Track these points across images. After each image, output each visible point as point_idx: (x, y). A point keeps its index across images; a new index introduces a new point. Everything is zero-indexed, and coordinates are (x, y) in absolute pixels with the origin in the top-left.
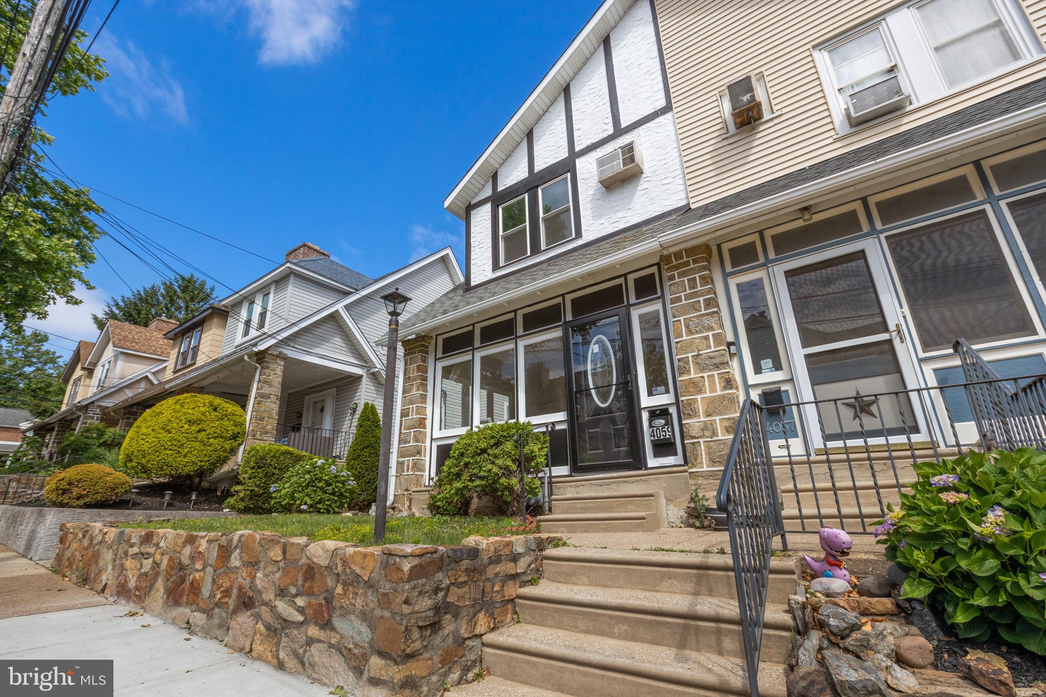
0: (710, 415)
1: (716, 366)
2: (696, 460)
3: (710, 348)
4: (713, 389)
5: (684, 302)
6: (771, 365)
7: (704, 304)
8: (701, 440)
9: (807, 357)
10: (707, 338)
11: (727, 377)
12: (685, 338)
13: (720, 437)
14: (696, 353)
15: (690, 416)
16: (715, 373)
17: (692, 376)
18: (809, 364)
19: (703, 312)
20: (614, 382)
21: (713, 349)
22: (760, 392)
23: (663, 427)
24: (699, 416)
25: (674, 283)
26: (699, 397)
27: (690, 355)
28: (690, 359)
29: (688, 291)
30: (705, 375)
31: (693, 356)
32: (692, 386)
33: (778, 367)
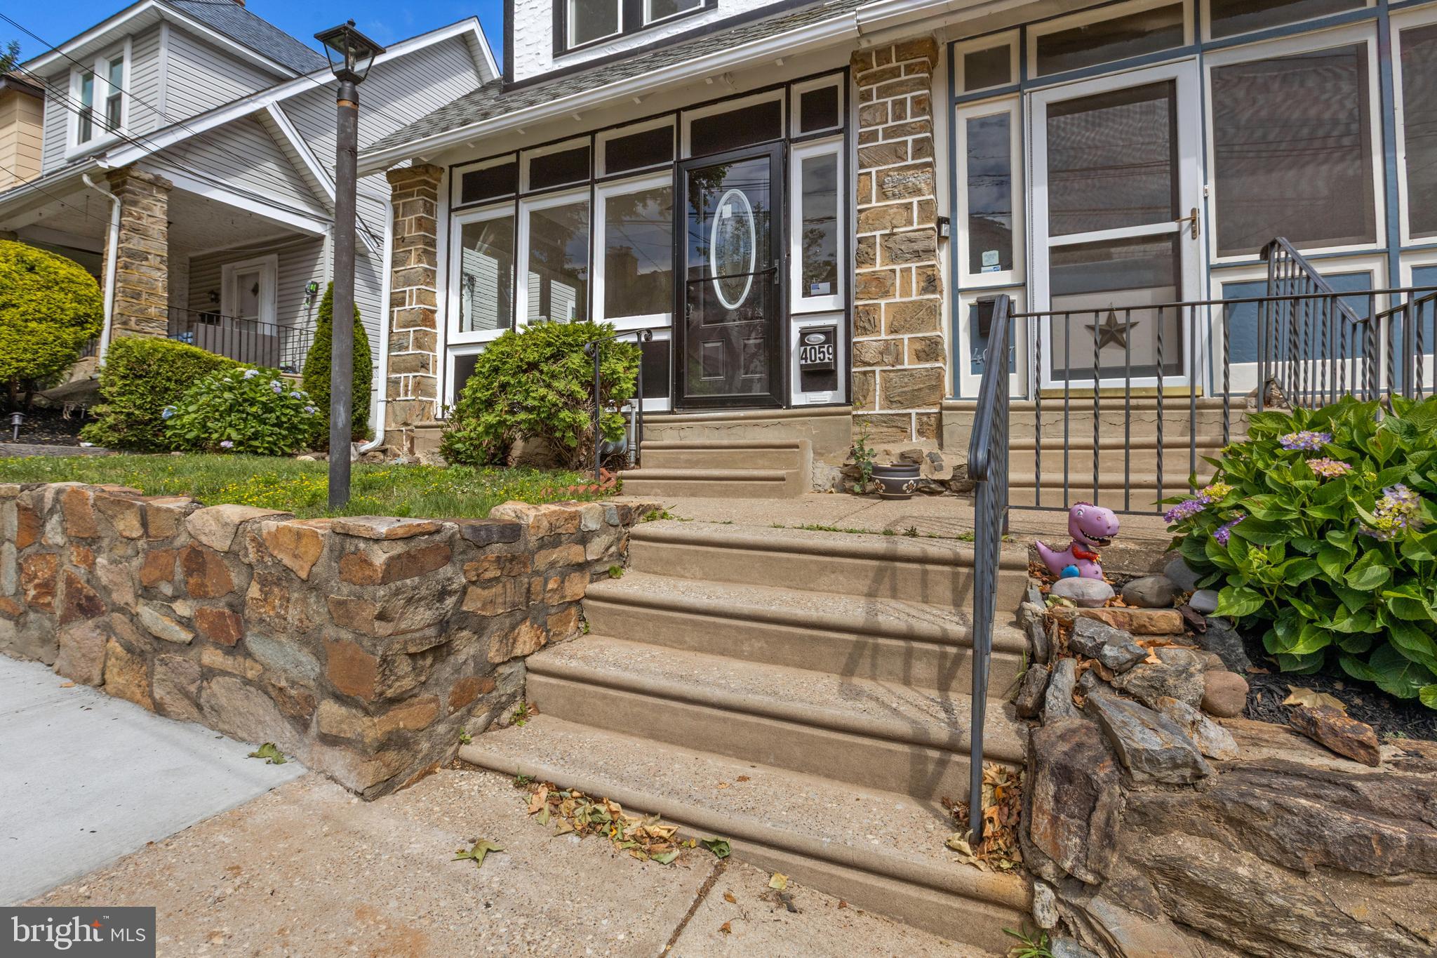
0: (896, 332)
1: (917, 255)
2: (865, 397)
3: (911, 223)
4: (906, 291)
5: (881, 142)
6: (996, 260)
7: (913, 147)
8: (878, 369)
9: (1054, 250)
10: (908, 207)
11: (930, 273)
12: (874, 204)
13: (906, 366)
14: (887, 232)
15: (865, 331)
16: (913, 266)
17: (878, 268)
18: (1053, 263)
19: (910, 162)
20: (752, 270)
21: (915, 226)
22: (973, 300)
23: (821, 345)
24: (879, 332)
25: (869, 107)
26: (883, 302)
27: (878, 233)
28: (878, 240)
29: (891, 123)
30: (897, 268)
31: (882, 235)
32: (874, 283)
33: (1006, 264)
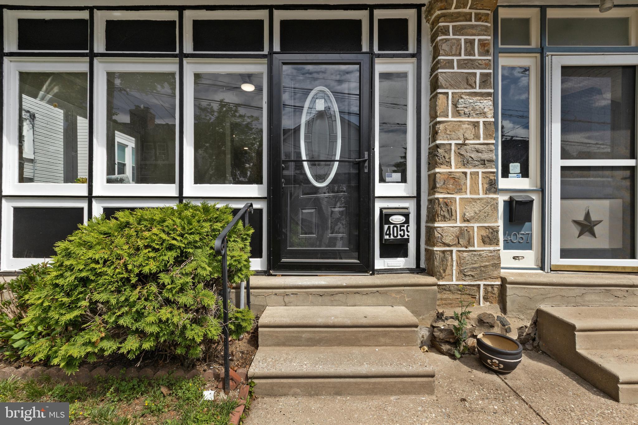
0: (468, 221)
1: (483, 163)
2: (444, 271)
3: (479, 138)
4: (474, 190)
5: (456, 70)
6: (518, 170)
7: (480, 79)
8: (454, 249)
9: (563, 168)
10: (476, 125)
11: (492, 178)
12: (450, 118)
13: (476, 248)
14: (460, 142)
15: (444, 219)
16: (480, 171)
17: (453, 169)
18: (562, 176)
19: (477, 90)
20: (338, 157)
21: (482, 141)
22: (506, 198)
23: (402, 225)
24: (456, 220)
25: (447, 40)
26: (458, 197)
27: (453, 142)
28: (453, 147)
29: (463, 57)
30: (468, 171)
31: (456, 144)
32: (452, 181)
33: (525, 173)
